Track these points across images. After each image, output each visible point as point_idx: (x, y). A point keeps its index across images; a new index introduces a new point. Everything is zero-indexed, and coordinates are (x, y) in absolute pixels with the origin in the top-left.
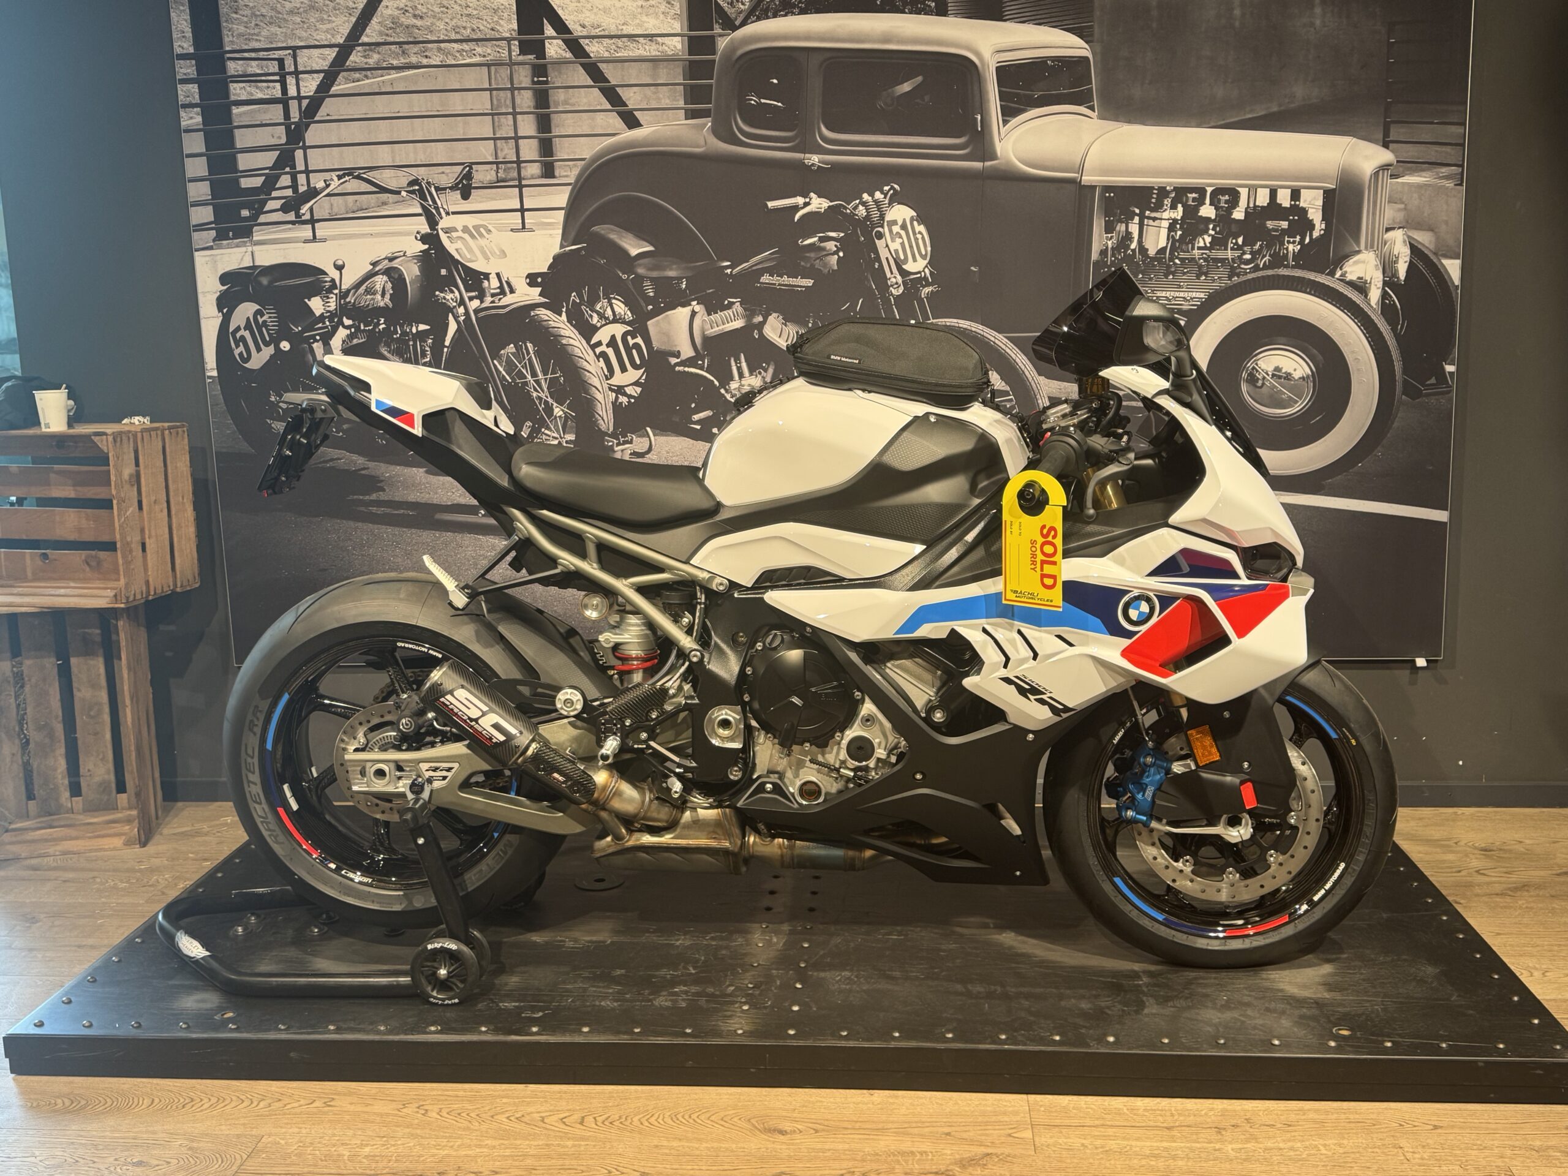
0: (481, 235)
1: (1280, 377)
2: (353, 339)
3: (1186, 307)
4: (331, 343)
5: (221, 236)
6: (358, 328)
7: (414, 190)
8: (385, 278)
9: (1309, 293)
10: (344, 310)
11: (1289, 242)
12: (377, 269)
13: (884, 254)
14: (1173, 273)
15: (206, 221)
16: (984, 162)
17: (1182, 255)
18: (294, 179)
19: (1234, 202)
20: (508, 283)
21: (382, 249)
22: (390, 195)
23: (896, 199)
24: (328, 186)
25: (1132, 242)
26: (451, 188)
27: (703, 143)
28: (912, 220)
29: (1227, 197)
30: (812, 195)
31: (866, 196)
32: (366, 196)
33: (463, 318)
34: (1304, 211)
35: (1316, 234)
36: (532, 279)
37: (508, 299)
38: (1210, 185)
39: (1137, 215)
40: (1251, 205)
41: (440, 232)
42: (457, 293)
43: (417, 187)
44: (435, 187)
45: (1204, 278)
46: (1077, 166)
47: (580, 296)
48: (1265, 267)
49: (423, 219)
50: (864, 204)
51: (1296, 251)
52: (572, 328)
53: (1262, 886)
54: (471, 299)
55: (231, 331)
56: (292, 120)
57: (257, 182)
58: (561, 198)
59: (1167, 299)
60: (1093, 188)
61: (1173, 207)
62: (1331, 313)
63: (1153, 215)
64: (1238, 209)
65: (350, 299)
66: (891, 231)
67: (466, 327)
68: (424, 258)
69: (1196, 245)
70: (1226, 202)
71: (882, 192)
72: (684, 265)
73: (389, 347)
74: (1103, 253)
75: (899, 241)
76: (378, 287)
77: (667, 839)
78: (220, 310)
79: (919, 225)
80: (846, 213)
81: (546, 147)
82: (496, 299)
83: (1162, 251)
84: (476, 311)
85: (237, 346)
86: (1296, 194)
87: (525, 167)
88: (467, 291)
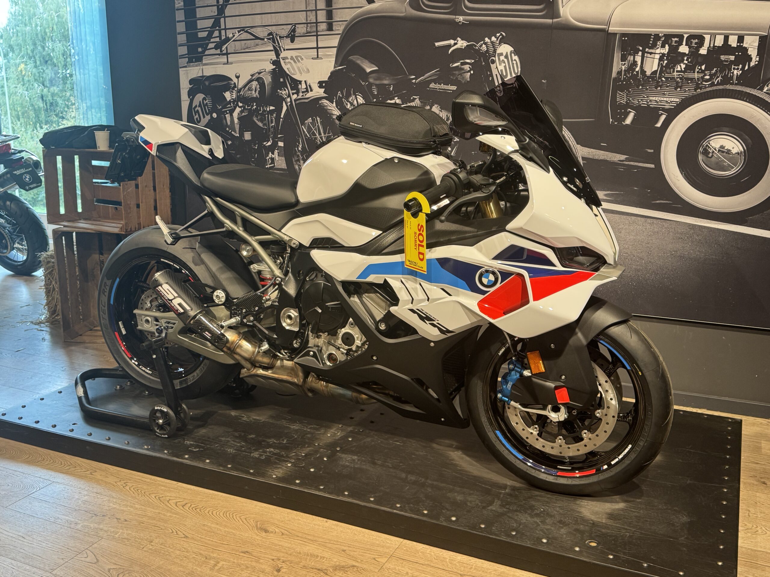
0: (299, 61)
1: (723, 152)
2: (242, 113)
3: (667, 107)
4: (233, 114)
5: (190, 61)
6: (244, 108)
7: (270, 38)
8: (257, 83)
9: (746, 101)
10: (240, 98)
11: (734, 69)
12: (253, 78)
13: (495, 72)
14: (661, 86)
15: (184, 54)
16: (553, 19)
17: (667, 75)
18: (220, 33)
19: (701, 43)
20: (310, 86)
21: (255, 68)
22: (260, 41)
23: (503, 41)
24: (234, 36)
25: (636, 67)
26: (286, 37)
27: (404, 11)
28: (511, 52)
29: (696, 41)
30: (459, 39)
31: (487, 40)
32: (250, 41)
33: (289, 104)
34: (746, 49)
35: (752, 64)
36: (321, 84)
37: (310, 95)
38: (686, 33)
39: (640, 50)
40: (712, 45)
41: (281, 59)
42: (287, 91)
43: (271, 37)
44: (279, 36)
45: (679, 89)
46: (606, 21)
47: (343, 95)
48: (718, 84)
49: (273, 53)
50: (485, 44)
51: (739, 74)
52: (338, 110)
53: (578, 450)
54: (293, 94)
55: (193, 107)
56: (220, 3)
57: (204, 34)
58: (335, 41)
59: (656, 101)
60: (615, 34)
61: (663, 46)
62: (759, 114)
63: (650, 51)
64: (703, 48)
65: (242, 93)
66: (499, 59)
67: (290, 108)
68: (273, 73)
69: (676, 70)
70: (696, 43)
71: (496, 37)
72: (392, 78)
73: (257, 117)
74: (619, 73)
75: (503, 65)
76: (254, 87)
77: (269, 373)
78: (189, 97)
79: (515, 56)
80: (476, 49)
81: (330, 15)
82: (304, 94)
83: (655, 72)
84: (295, 100)
85: (196, 115)
86: (741, 39)
87: (319, 26)
88: (292, 90)
